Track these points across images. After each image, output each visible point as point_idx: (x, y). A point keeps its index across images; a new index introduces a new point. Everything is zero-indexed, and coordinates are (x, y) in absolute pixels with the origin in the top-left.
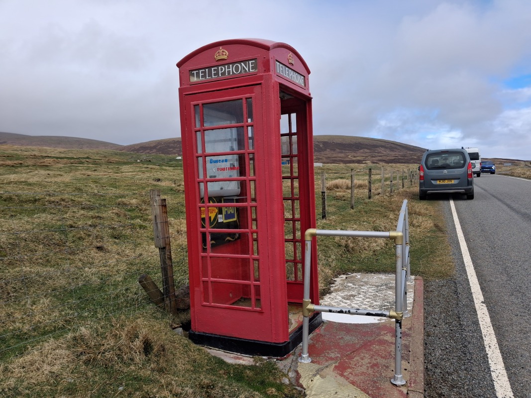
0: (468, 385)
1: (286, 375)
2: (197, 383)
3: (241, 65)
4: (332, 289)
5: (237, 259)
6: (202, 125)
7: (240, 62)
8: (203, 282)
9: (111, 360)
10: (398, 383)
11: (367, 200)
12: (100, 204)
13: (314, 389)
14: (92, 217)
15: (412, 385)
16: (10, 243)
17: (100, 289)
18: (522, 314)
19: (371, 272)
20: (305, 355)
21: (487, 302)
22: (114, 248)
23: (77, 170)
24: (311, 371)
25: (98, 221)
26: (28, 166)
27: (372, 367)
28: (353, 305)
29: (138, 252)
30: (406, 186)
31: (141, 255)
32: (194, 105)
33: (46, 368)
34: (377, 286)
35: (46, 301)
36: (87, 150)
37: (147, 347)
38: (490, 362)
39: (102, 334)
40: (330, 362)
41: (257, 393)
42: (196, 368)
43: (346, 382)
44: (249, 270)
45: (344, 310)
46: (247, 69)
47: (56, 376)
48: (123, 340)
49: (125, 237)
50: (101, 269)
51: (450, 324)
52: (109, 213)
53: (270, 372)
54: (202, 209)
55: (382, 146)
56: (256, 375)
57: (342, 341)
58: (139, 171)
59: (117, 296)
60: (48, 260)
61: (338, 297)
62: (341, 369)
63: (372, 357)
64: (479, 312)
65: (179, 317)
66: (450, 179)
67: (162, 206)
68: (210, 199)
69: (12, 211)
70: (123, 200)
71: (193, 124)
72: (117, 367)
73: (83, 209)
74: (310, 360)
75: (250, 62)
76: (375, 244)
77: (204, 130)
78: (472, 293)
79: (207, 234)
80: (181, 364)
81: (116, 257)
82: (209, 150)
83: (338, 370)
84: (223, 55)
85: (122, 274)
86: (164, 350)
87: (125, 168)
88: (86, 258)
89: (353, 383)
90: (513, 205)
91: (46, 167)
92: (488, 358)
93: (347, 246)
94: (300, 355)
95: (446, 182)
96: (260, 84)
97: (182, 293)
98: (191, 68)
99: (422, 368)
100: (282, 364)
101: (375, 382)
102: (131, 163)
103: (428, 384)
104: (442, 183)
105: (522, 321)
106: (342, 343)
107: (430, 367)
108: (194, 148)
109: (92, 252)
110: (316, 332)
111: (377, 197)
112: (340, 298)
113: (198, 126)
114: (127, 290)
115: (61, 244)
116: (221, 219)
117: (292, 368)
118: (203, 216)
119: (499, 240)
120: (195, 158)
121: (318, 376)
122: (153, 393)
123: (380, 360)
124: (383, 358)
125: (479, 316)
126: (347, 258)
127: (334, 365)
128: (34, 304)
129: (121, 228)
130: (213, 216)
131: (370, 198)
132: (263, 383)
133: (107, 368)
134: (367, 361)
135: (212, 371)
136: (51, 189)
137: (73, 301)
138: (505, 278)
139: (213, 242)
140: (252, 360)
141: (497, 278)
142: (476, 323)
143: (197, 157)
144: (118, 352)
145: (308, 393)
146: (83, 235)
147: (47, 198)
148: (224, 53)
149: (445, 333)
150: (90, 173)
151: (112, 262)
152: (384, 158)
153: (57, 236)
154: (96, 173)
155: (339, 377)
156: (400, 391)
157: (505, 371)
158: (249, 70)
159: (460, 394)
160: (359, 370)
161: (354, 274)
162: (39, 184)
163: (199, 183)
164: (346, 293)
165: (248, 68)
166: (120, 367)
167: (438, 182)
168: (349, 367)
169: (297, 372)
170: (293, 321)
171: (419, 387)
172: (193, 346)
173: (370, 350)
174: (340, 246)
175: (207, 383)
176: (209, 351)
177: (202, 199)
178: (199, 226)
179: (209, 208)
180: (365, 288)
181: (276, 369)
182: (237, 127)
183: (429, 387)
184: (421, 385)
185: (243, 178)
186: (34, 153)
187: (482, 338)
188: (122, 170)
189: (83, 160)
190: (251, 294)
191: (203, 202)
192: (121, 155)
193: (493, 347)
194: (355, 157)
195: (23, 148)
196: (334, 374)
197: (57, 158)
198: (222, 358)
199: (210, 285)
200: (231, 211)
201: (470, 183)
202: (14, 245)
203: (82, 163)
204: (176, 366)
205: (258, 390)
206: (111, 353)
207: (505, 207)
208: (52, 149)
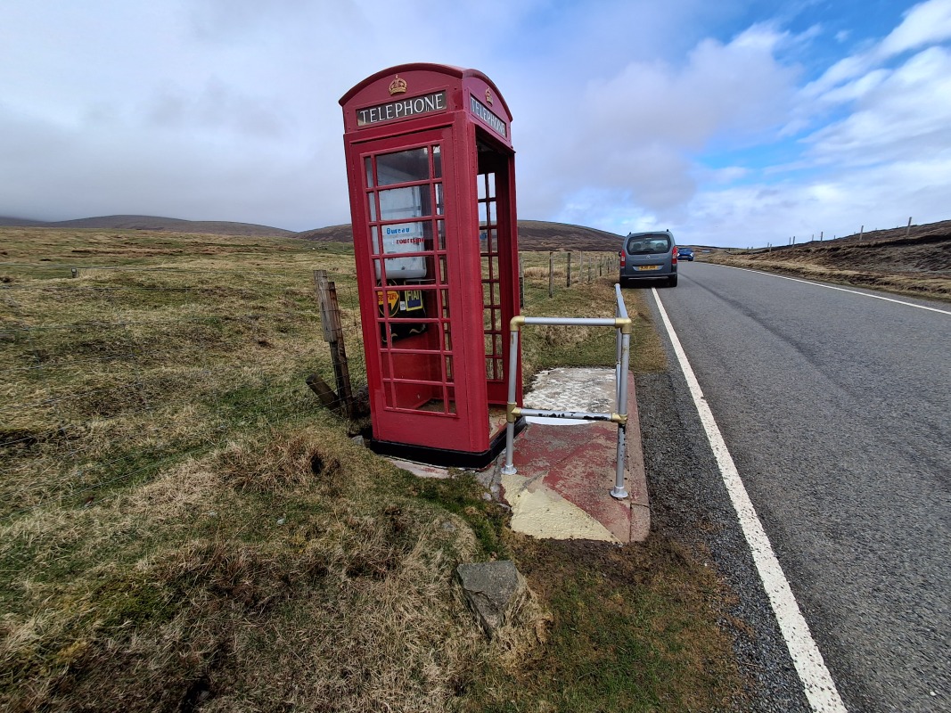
0: (698, 495)
1: (488, 490)
2: (380, 508)
3: (424, 100)
4: (534, 386)
5: (424, 355)
6: (376, 182)
7: (423, 96)
8: (385, 383)
9: (268, 483)
10: (619, 495)
11: (565, 288)
12: (264, 294)
13: (522, 506)
14: (254, 308)
15: (636, 497)
16: (146, 339)
17: (263, 391)
18: (748, 411)
19: (576, 366)
20: (510, 466)
21: (707, 397)
22: (280, 343)
23: (245, 259)
24: (518, 484)
25: (261, 312)
26: (189, 254)
27: (587, 477)
28: (559, 404)
29: (309, 347)
30: (603, 274)
31: (312, 350)
32: (365, 158)
33: (181, 498)
34: (584, 382)
35: (191, 409)
36: (255, 237)
37: (316, 464)
38: (720, 467)
39: (258, 449)
40: (538, 473)
41: (454, 515)
42: (379, 486)
43: (559, 496)
44: (440, 367)
45: (557, 414)
46: (433, 106)
47: (193, 509)
48: (285, 457)
49: (293, 329)
50: (264, 368)
51: (668, 423)
52: (274, 303)
53: (469, 486)
54: (379, 293)
55: (576, 233)
56: (452, 490)
57: (549, 447)
58: (315, 260)
59: (283, 400)
60: (197, 358)
61: (541, 395)
62: (552, 480)
63: (586, 465)
64: (699, 410)
65: (358, 423)
66: (653, 265)
67: (330, 290)
68: (389, 281)
69: (156, 302)
70: (292, 288)
71: (364, 183)
72: (277, 492)
73: (242, 298)
74: (515, 471)
75: (437, 96)
76: (577, 336)
77: (378, 191)
78: (689, 388)
79: (387, 324)
80: (361, 481)
81: (283, 353)
82: (384, 218)
83: (549, 482)
84: (400, 86)
85: (291, 373)
86: (339, 465)
87: (298, 257)
88: (245, 356)
89: (567, 497)
90: (719, 292)
91: (208, 255)
92: (717, 462)
93: (547, 338)
94: (503, 465)
95: (649, 268)
96: (450, 125)
97: (361, 395)
98: (359, 106)
99: (644, 477)
100: (482, 477)
101: (592, 495)
102: (305, 252)
103: (652, 494)
104: (644, 269)
105: (749, 419)
106: (550, 448)
107: (652, 474)
108: (366, 214)
109: (253, 348)
110: (520, 435)
111: (575, 285)
112: (543, 396)
113: (370, 185)
114: (295, 392)
115: (213, 339)
116: (404, 307)
117: (495, 481)
118: (381, 303)
119: (710, 329)
120: (368, 227)
121: (526, 491)
122: (322, 526)
123: (595, 469)
124: (599, 465)
125: (700, 414)
126: (548, 351)
127: (543, 476)
128: (176, 412)
129: (289, 320)
130: (393, 302)
131: (568, 285)
132: (460, 500)
133: (264, 493)
134: (580, 469)
135: (399, 489)
136: (205, 277)
137: (226, 407)
138: (722, 371)
139: (395, 335)
140: (446, 472)
141: (714, 370)
142: (698, 422)
143: (371, 226)
144: (279, 473)
145: (514, 511)
146: (242, 329)
147: (200, 286)
148: (402, 84)
149: (664, 433)
150: (259, 262)
151: (278, 360)
152: (578, 245)
153: (209, 330)
154: (266, 262)
155: (550, 491)
156: (622, 505)
157: (739, 478)
158: (435, 107)
159: (691, 506)
160: (572, 481)
161: (557, 369)
162: (192, 271)
163: (374, 260)
164: (550, 391)
165: (434, 104)
166: (281, 492)
167: (640, 269)
168: (561, 478)
169: (500, 486)
170: (493, 426)
171: (643, 499)
172: (376, 458)
173: (584, 456)
174: (541, 338)
175: (393, 508)
176: (395, 462)
177: (379, 281)
178: (376, 314)
179: (389, 293)
180: (570, 385)
181: (475, 483)
182: (420, 185)
183: (655, 499)
184: (645, 498)
185: (429, 252)
186: (196, 240)
187: (707, 439)
188: (296, 259)
189: (252, 248)
190: (442, 395)
191: (381, 285)
192: (294, 242)
193: (720, 449)
194: (547, 244)
195: (183, 235)
196: (544, 487)
197: (222, 245)
198: (411, 470)
199: (393, 387)
200: (416, 297)
201: (674, 269)
202: (152, 341)
203: (251, 251)
204: (354, 484)
205: (455, 511)
206: (269, 474)
207: (711, 295)
208: (217, 236)
